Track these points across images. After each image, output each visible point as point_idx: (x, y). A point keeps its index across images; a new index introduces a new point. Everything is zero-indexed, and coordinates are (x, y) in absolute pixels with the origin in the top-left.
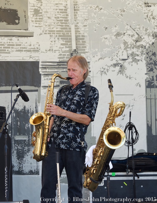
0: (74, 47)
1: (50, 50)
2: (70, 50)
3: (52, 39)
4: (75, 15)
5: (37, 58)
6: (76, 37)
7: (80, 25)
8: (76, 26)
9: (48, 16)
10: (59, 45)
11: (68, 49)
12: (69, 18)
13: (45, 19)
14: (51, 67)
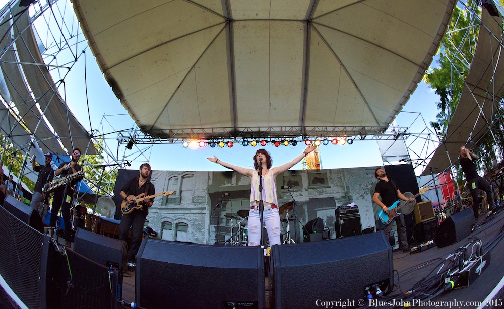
0: (346, 191)
4: (345, 179)
5: (333, 196)
6: (346, 187)
9: (335, 180)
10: (341, 190)
11: (344, 192)
12: (343, 180)
14: (339, 199)
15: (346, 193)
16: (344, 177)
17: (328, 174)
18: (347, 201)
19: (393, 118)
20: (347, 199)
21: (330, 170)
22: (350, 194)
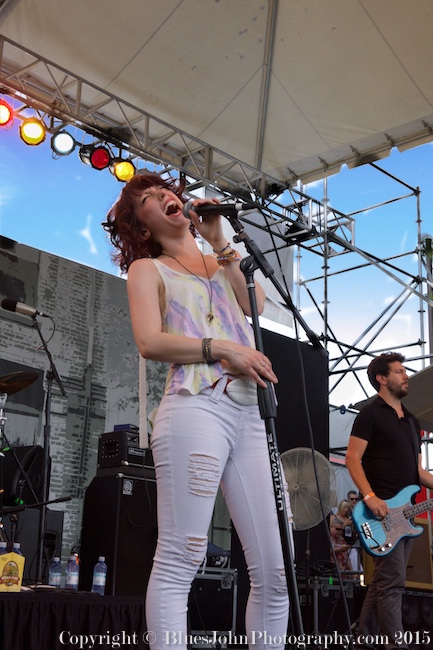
0: (89, 361)
1: (59, 357)
2: (84, 364)
3: (65, 341)
4: (95, 315)
5: (42, 365)
6: (94, 346)
7: (99, 329)
8: (95, 330)
9: (63, 304)
10: (72, 353)
11: (82, 361)
12: (88, 317)
13: (57, 307)
15: (89, 369)
16: (97, 307)
17: (44, 272)
18: (84, 402)
19: (327, 167)
20: (87, 393)
21: (55, 261)
22: (100, 379)
